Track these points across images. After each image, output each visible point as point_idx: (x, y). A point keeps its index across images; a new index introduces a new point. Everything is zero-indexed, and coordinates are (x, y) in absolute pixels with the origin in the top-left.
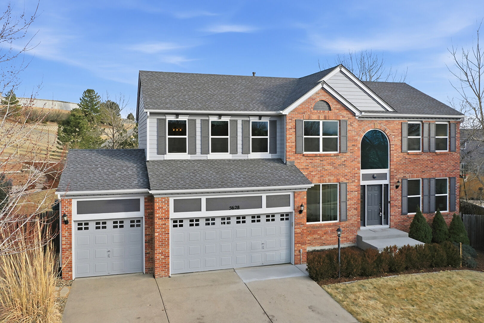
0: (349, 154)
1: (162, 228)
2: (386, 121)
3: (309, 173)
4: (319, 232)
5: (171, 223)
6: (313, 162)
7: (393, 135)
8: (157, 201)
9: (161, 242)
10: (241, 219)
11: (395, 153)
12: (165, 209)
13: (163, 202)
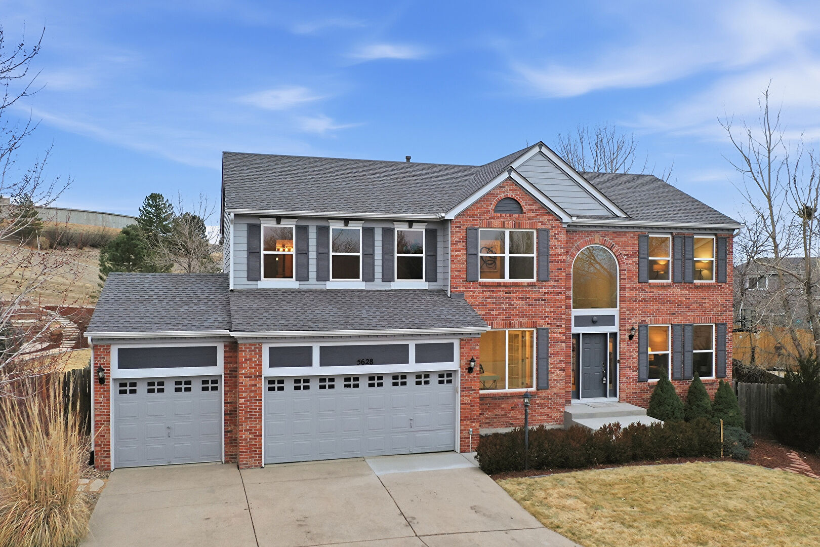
0: (551, 283)
1: (250, 392)
2: (614, 232)
3: (488, 313)
4: (503, 406)
5: (264, 385)
6: (493, 296)
7: (625, 255)
8: (243, 349)
9: (248, 412)
10: (375, 380)
11: (627, 283)
12: (255, 362)
13: (253, 351)
